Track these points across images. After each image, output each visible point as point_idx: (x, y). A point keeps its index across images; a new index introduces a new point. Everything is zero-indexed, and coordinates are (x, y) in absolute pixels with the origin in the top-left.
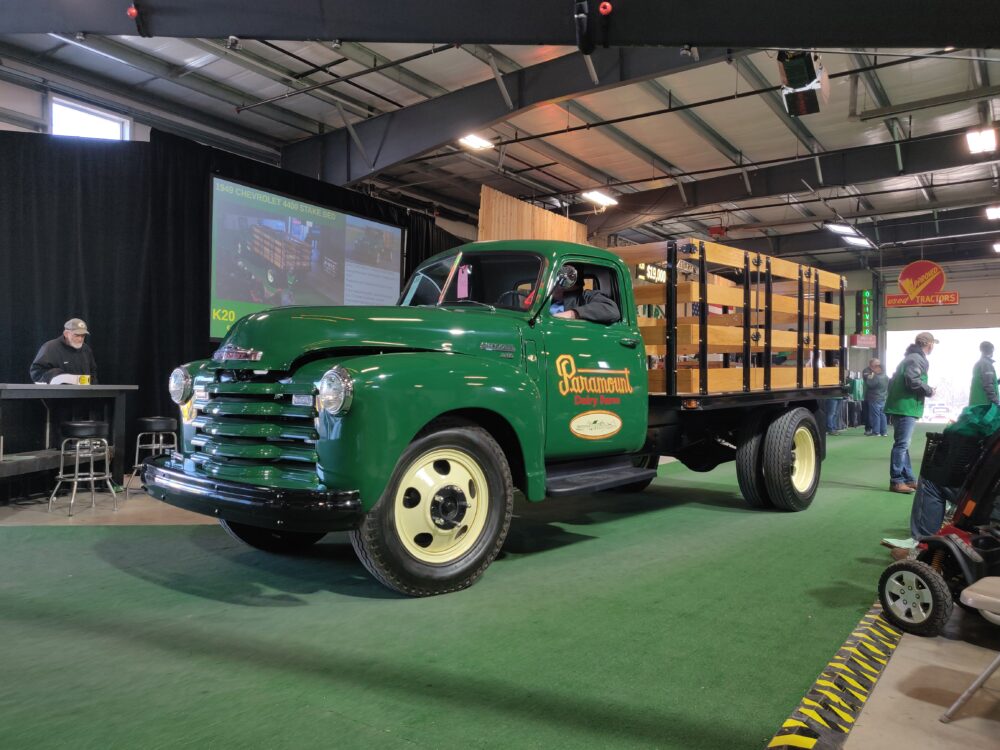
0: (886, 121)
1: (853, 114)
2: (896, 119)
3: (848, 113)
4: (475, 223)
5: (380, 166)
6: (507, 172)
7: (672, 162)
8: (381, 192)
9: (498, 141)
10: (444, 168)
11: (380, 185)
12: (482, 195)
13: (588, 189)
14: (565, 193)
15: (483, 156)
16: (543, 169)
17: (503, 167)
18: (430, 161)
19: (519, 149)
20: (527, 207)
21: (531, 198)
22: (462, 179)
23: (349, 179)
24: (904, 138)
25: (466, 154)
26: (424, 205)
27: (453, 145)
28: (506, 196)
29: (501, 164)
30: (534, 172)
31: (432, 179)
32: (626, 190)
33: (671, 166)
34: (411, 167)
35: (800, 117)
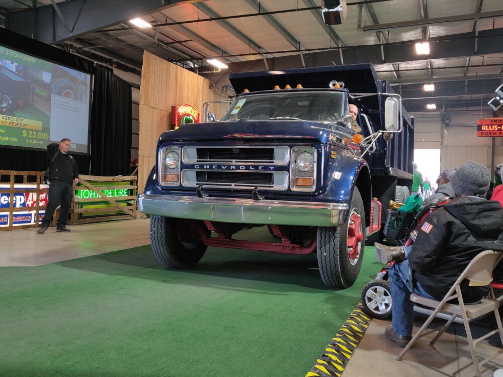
0: (376, 33)
1: (359, 27)
2: (381, 31)
3: (356, 26)
4: (139, 73)
5: (75, 33)
6: (160, 43)
7: (260, 45)
8: (78, 50)
9: (155, 24)
10: (119, 38)
11: (76, 45)
12: (144, 56)
13: (211, 58)
14: (197, 59)
15: (145, 32)
16: (183, 43)
17: (158, 40)
18: (111, 33)
19: (168, 29)
20: (173, 66)
21: (175, 61)
22: (131, 46)
23: (54, 39)
24: (385, 43)
25: (134, 30)
26: (106, 60)
27: (125, 23)
28: (159, 59)
29: (156, 38)
30: (177, 45)
31: (112, 44)
32: (233, 60)
33: (260, 47)
34: (98, 35)
35: (332, 26)
